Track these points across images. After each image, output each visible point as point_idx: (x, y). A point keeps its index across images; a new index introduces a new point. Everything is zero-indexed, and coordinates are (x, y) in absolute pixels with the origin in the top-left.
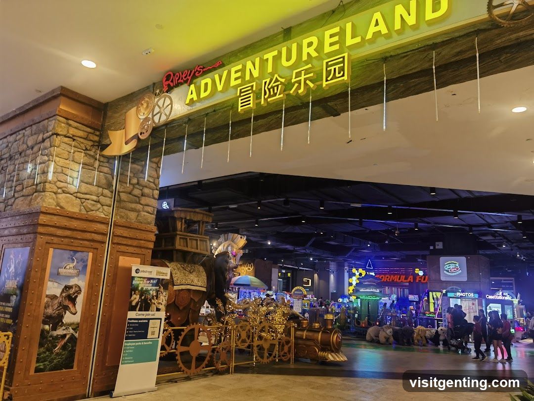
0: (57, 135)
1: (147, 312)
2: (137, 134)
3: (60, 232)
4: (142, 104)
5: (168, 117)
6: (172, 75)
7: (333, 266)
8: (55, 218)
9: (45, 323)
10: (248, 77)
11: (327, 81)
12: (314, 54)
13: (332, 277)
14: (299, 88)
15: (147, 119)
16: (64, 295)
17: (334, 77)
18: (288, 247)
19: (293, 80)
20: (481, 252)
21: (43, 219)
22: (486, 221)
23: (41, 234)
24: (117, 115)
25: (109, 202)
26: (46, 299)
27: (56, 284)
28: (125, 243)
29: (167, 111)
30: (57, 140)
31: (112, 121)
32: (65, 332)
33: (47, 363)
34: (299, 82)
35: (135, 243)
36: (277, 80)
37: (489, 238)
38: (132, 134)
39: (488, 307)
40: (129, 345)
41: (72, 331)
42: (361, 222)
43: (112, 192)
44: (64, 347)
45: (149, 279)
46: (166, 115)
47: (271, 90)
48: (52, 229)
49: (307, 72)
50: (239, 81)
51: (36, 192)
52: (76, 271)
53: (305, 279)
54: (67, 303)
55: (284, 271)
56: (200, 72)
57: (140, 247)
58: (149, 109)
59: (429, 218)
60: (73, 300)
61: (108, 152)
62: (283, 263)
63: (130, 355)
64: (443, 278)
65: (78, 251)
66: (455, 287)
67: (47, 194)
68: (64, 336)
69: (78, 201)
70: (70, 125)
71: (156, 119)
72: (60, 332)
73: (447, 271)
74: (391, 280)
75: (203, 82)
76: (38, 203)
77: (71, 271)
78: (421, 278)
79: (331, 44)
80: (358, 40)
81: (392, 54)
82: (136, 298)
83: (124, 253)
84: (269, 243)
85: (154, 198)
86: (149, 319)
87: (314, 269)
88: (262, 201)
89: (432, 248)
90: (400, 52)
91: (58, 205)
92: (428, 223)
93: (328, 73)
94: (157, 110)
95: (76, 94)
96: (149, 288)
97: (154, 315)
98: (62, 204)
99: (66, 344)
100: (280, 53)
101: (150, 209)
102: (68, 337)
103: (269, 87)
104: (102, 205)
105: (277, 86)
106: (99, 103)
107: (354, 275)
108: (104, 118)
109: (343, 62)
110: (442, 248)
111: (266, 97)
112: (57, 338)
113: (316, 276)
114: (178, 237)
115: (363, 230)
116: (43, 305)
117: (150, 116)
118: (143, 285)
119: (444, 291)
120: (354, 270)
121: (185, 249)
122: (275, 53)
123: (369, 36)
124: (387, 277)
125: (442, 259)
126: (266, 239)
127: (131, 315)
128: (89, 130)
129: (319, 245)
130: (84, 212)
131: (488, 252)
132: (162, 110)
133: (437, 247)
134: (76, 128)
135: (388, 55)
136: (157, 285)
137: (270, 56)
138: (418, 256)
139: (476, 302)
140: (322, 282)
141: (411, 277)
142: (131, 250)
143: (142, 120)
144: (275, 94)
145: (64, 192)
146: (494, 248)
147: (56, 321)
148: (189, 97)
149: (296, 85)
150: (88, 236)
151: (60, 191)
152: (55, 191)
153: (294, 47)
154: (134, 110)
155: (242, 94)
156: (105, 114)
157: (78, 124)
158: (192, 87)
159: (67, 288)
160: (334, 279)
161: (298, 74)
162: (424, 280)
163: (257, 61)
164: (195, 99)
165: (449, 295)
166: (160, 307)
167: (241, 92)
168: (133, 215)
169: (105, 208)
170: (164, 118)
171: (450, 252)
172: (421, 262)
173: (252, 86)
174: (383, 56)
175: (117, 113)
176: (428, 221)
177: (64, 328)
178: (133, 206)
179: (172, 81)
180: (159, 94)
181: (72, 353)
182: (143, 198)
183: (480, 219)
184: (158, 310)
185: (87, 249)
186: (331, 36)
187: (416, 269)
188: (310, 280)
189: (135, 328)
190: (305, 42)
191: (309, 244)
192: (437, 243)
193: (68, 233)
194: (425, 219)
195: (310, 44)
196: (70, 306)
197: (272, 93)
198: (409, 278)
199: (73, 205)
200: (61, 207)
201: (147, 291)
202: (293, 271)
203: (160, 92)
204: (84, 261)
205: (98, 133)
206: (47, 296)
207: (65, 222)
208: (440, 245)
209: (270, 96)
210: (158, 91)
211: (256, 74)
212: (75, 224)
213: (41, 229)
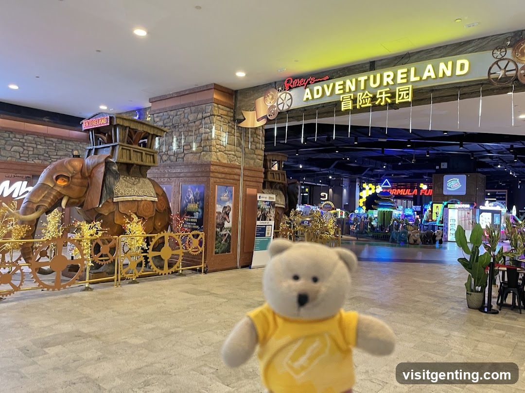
0: (214, 115)
1: (265, 221)
2: (266, 115)
3: (220, 176)
4: (268, 96)
5: (289, 107)
6: (292, 80)
7: (346, 182)
8: (217, 167)
9: (217, 227)
10: (347, 90)
11: (399, 100)
12: (391, 83)
13: (345, 191)
14: (381, 101)
15: (273, 107)
16: (224, 212)
17: (403, 98)
18: (314, 169)
19: (378, 96)
20: (479, 170)
21: (212, 168)
22: (485, 148)
23: (212, 177)
24: (246, 100)
25: (240, 155)
26: (216, 214)
27: (220, 206)
28: (249, 180)
29: (289, 103)
30: (215, 119)
31: (243, 104)
32: (226, 233)
33: (219, 249)
34: (381, 98)
35: (254, 179)
36: (367, 95)
37: (487, 160)
38: (262, 114)
39: (480, 216)
40: (258, 239)
41: (228, 232)
42: (383, 151)
43: (241, 148)
44: (226, 241)
45: (265, 202)
46: (288, 105)
47: (364, 100)
48: (216, 174)
49: (386, 92)
50: (341, 92)
51: (203, 151)
52: (228, 198)
53: (322, 194)
54: (225, 216)
55: (303, 187)
56: (313, 81)
57: (257, 182)
58: (274, 100)
59: (439, 147)
60: (228, 215)
61: (243, 125)
62: (304, 181)
63: (258, 246)
64: (445, 193)
65: (228, 186)
66: (454, 200)
67: (213, 153)
68: (225, 235)
69: (226, 156)
70: (219, 108)
71: (281, 107)
72: (224, 232)
73: (449, 187)
74: (397, 194)
75: (316, 88)
76: (206, 159)
77: (226, 198)
78: (424, 191)
79: (402, 78)
80: (418, 79)
81: (436, 88)
82: (259, 213)
83: (250, 186)
84: (301, 167)
85: (262, 150)
86: (266, 226)
87: (329, 185)
88: (308, 138)
89: (437, 167)
90: (441, 88)
91: (218, 159)
92: (438, 150)
93: (400, 95)
94: (280, 101)
95: (221, 87)
96: (266, 207)
97: (268, 223)
98: (220, 159)
99: (226, 239)
100: (369, 78)
101: (260, 157)
102: (227, 235)
103: (362, 98)
104: (237, 157)
105: (368, 98)
106: (233, 91)
107: (364, 189)
108: (235, 100)
109: (408, 90)
110: (446, 167)
111: (360, 104)
112: (222, 236)
113: (331, 190)
114: (269, 172)
115: (382, 156)
116: (215, 218)
117: (276, 104)
118: (263, 205)
119: (445, 203)
120: (365, 185)
121: (273, 180)
122: (366, 78)
123: (424, 78)
124: (394, 191)
125: (446, 177)
126: (298, 163)
127: (258, 223)
128: (228, 109)
129: (342, 166)
130: (229, 163)
131: (486, 170)
132: (285, 102)
133: (442, 167)
134: (222, 109)
135: (434, 88)
136: (269, 205)
137: (362, 78)
138: (425, 174)
139: (471, 212)
140: (336, 195)
141: (416, 190)
142: (252, 184)
143: (269, 107)
144: (366, 103)
145: (220, 151)
146: (491, 167)
147: (221, 226)
148: (305, 97)
149: (380, 99)
150: (232, 176)
151: (218, 150)
152: (215, 151)
153: (378, 76)
154: (262, 98)
155: (344, 100)
156: (236, 97)
157: (224, 107)
158: (308, 90)
159: (225, 208)
160: (346, 193)
161: (381, 93)
162: (427, 193)
163: (354, 80)
164: (310, 98)
165: (449, 206)
166: (271, 218)
167: (343, 99)
168: (252, 162)
169: (239, 159)
170: (286, 107)
171: (453, 171)
172: (427, 179)
173: (351, 96)
174: (431, 89)
175: (246, 98)
176: (438, 149)
177: (225, 230)
178: (252, 156)
179: (292, 84)
180: (281, 91)
181: (229, 244)
182: (256, 150)
183: (481, 147)
184: (270, 220)
185: (232, 185)
186: (402, 73)
187: (421, 184)
188: (327, 195)
189: (260, 231)
190: (385, 74)
191: (332, 166)
192: (442, 164)
193: (223, 176)
194: (436, 148)
195: (388, 76)
196: (227, 218)
197: (364, 102)
198: (414, 192)
199: (224, 159)
200: (219, 161)
201: (265, 209)
202: (310, 187)
203: (282, 89)
204: (231, 192)
205: (232, 111)
206: (217, 212)
207: (221, 169)
208: (444, 165)
209: (363, 104)
210: (280, 89)
211: (353, 89)
212: (226, 170)
213: (212, 175)
